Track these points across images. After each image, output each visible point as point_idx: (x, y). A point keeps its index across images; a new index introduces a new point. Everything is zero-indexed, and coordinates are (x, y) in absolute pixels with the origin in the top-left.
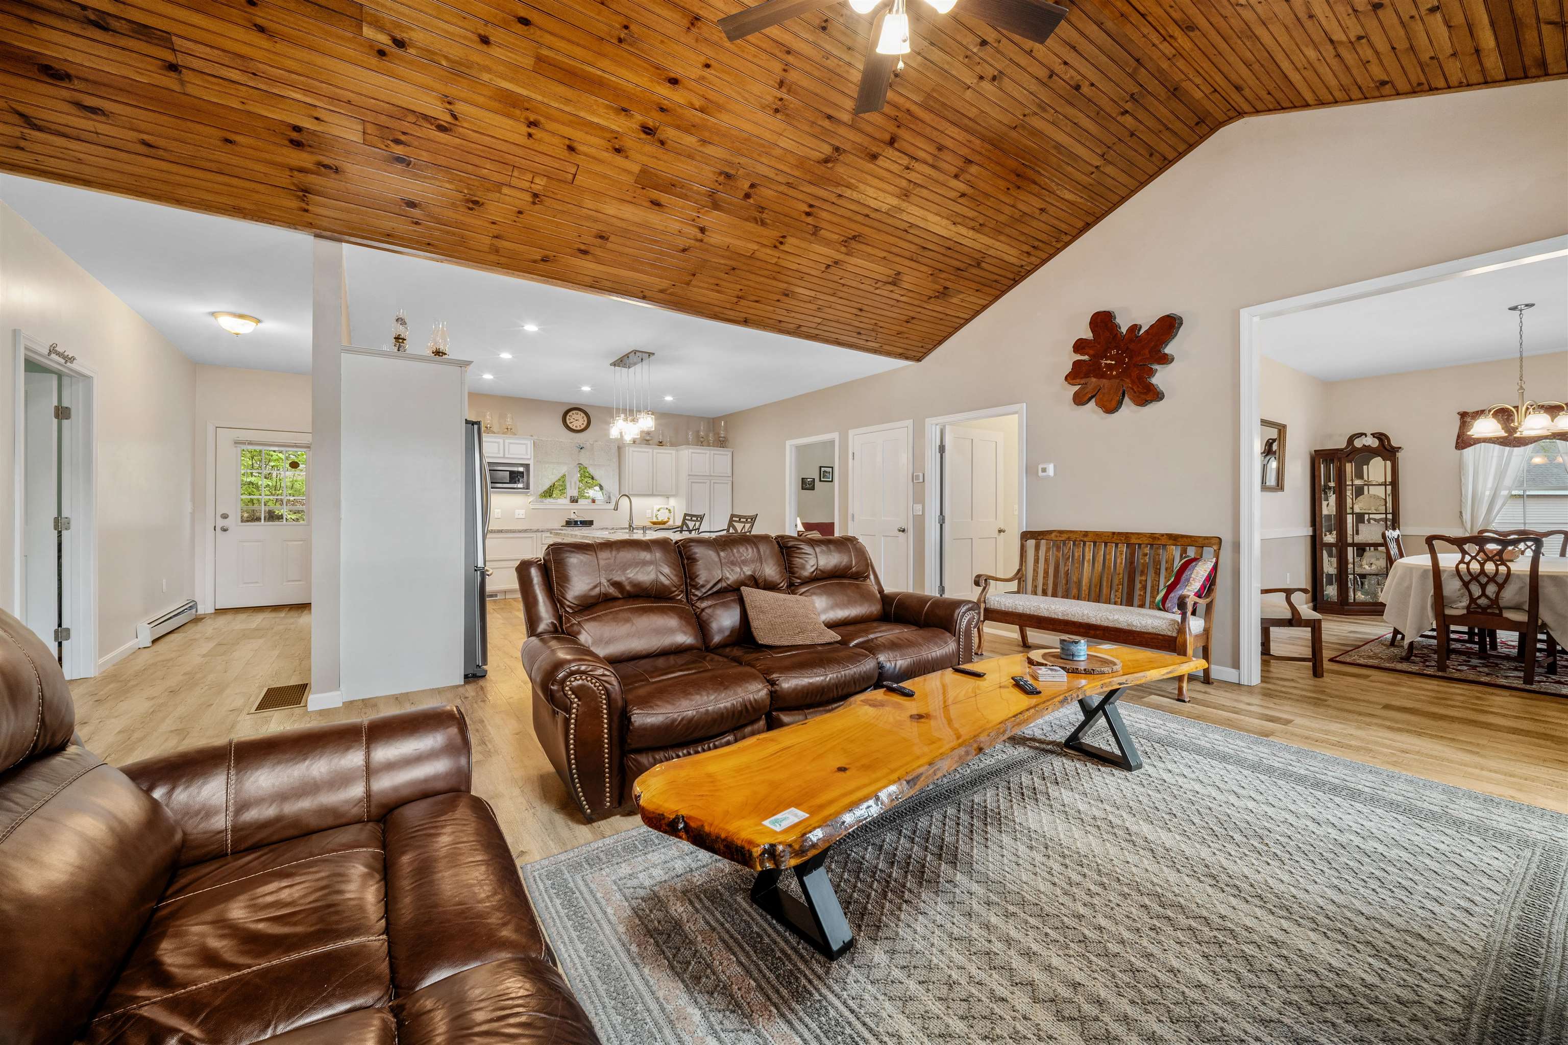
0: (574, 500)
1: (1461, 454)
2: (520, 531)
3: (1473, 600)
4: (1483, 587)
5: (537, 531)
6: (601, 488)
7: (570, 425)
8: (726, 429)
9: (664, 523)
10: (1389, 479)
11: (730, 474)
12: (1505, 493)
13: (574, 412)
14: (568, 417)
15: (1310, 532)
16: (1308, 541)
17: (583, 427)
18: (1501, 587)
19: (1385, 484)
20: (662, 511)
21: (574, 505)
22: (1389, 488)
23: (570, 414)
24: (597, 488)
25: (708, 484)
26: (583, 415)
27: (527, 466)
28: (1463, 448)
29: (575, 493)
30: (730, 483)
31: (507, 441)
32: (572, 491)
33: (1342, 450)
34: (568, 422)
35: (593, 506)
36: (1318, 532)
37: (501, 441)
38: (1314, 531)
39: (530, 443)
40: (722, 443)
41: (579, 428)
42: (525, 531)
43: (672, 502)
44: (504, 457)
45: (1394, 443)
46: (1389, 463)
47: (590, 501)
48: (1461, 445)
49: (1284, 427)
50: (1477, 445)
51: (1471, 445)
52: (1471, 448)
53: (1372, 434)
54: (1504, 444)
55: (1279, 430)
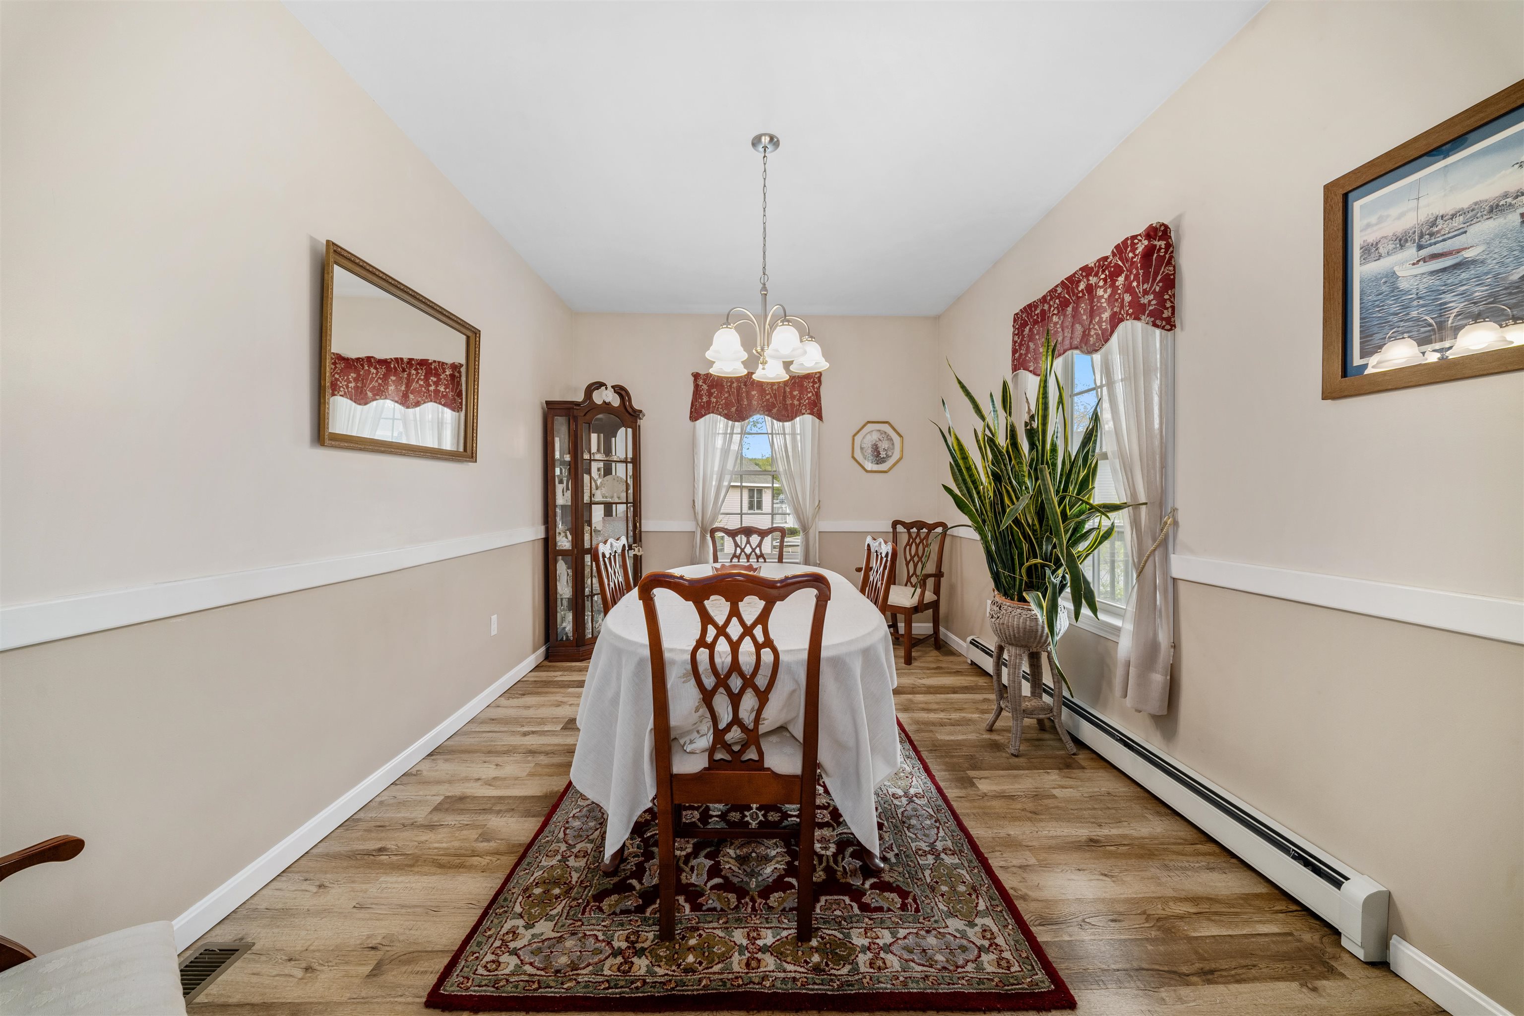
1: (694, 427)
3: (719, 735)
4: (735, 700)
10: (630, 455)
12: (726, 483)
15: (541, 533)
16: (539, 550)
18: (763, 697)
19: (625, 461)
22: (630, 466)
28: (696, 420)
33: (577, 404)
36: (550, 533)
38: (547, 531)
45: (636, 406)
46: (630, 430)
48: (694, 415)
49: (476, 334)
50: (707, 417)
51: (703, 416)
52: (702, 420)
53: (613, 387)
54: (728, 417)
55: (468, 338)
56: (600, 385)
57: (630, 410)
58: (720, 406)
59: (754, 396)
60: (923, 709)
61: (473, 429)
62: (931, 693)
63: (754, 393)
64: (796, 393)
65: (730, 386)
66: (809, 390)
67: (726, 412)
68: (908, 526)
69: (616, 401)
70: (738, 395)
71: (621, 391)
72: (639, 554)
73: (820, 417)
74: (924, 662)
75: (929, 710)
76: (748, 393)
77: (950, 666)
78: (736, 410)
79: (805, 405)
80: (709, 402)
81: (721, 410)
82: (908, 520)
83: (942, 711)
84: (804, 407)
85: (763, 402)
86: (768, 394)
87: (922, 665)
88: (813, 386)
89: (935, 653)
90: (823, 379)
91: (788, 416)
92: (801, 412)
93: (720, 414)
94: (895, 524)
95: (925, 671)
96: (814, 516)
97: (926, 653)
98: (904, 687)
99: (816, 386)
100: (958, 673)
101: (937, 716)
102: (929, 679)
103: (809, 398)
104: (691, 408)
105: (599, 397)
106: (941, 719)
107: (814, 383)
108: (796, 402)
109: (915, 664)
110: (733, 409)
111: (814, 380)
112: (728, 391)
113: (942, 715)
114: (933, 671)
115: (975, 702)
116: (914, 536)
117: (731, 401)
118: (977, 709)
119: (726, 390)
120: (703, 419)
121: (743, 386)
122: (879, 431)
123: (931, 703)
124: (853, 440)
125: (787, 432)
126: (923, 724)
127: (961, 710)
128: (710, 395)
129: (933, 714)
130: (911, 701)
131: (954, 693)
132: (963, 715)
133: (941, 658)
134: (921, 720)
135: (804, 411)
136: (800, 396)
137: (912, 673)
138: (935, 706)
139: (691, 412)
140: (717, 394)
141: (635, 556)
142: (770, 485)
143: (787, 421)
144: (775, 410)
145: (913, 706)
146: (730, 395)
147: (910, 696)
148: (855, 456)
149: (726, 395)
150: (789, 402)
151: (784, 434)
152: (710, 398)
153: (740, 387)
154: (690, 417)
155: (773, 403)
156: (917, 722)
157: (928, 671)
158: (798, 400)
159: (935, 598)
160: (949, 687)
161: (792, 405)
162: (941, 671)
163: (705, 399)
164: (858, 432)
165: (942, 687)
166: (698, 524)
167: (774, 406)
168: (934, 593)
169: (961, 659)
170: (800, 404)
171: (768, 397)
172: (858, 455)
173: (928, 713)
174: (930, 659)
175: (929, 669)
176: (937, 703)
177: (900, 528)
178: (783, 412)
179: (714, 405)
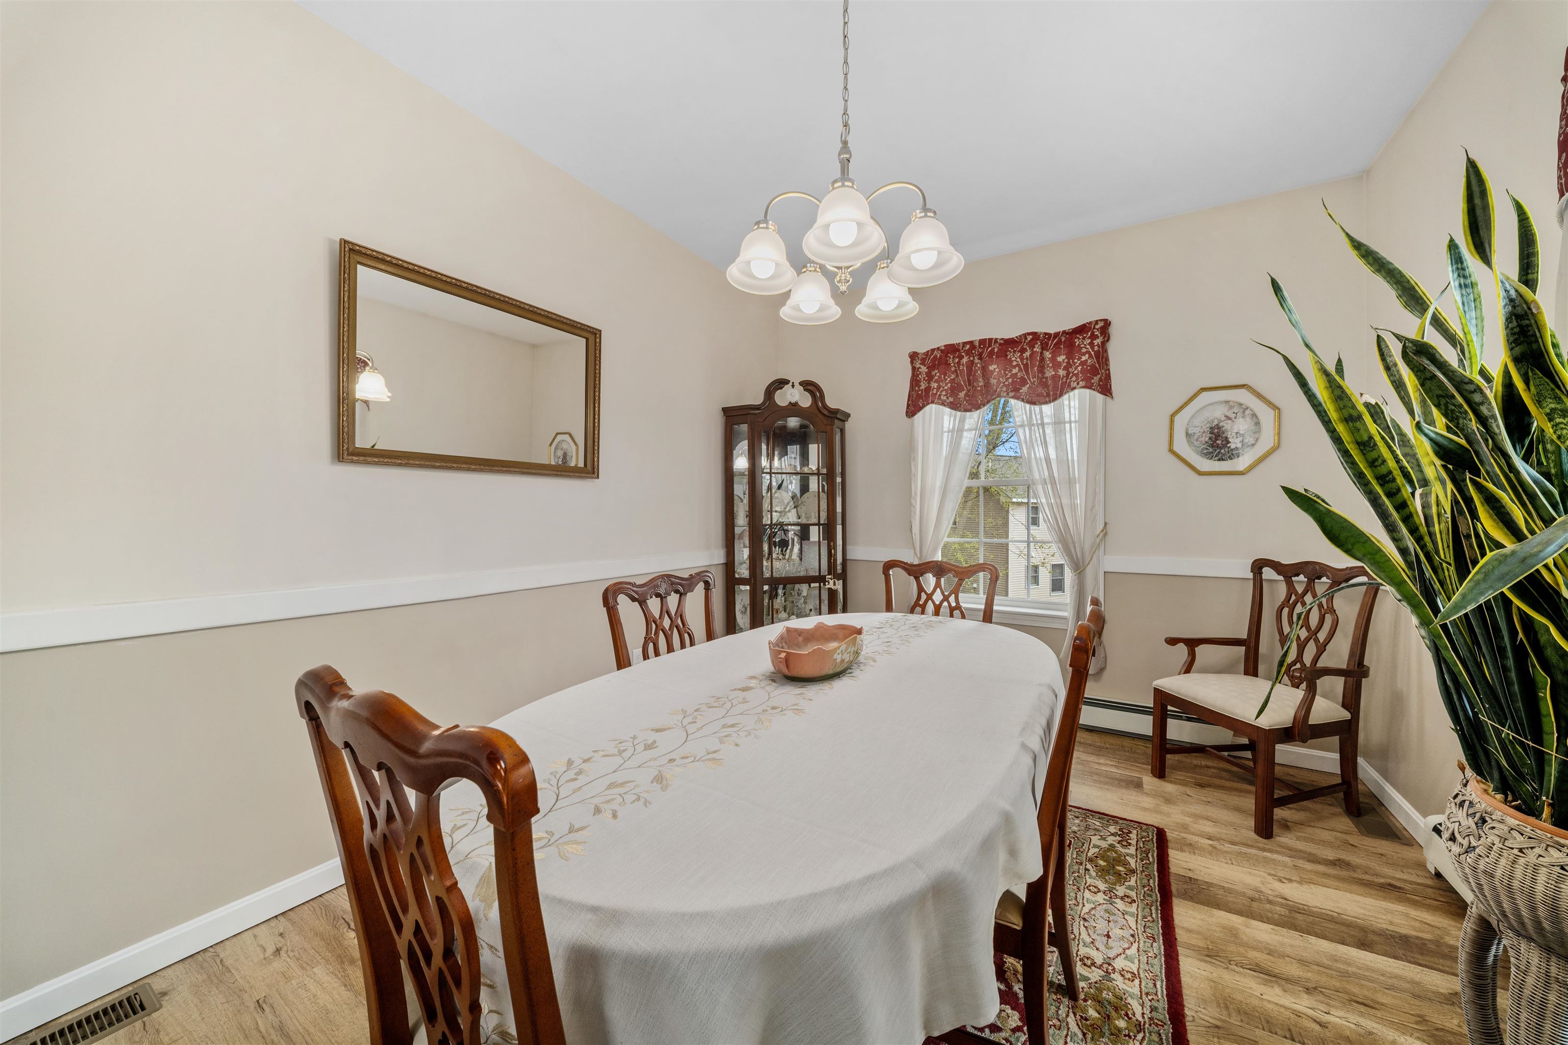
1: (910, 425)
19: (818, 473)
28: (913, 415)
33: (757, 408)
36: (730, 558)
45: (833, 405)
48: (912, 408)
49: (596, 334)
50: (927, 408)
51: (921, 409)
52: (920, 414)
53: (801, 384)
54: (954, 406)
55: (587, 339)
56: (781, 383)
57: (826, 412)
58: (944, 393)
59: (992, 372)
60: (1258, 969)
61: (594, 441)
62: (1294, 927)
63: (991, 368)
64: (1060, 359)
65: (959, 363)
66: (1084, 350)
67: (951, 399)
68: (1288, 571)
69: (806, 401)
70: (969, 374)
71: (810, 387)
72: (833, 587)
73: (1105, 389)
74: (1305, 839)
75: (1270, 976)
76: (984, 369)
77: (1375, 865)
78: (966, 395)
79: (1076, 375)
80: (928, 389)
81: (945, 398)
82: (1287, 560)
83: (1308, 991)
84: (1074, 379)
85: (1007, 380)
86: (1014, 367)
87: (1300, 845)
88: (1091, 344)
89: (1345, 823)
90: (1112, 330)
91: (1048, 395)
92: (1069, 385)
93: (943, 404)
94: (1258, 566)
95: (1301, 863)
96: (1095, 548)
97: (1320, 818)
98: (1229, 891)
99: (1098, 341)
100: (1390, 890)
101: (1287, 1001)
102: (1305, 887)
103: (1083, 363)
104: (909, 400)
105: (783, 398)
106: (1298, 1014)
107: (1093, 337)
108: (1062, 373)
109: (1284, 839)
110: (962, 395)
111: (1093, 334)
112: (956, 371)
113: (1303, 1004)
114: (1321, 868)
115: (1420, 994)
116: (1300, 589)
117: (959, 384)
118: (1422, 1020)
119: (953, 369)
120: (921, 412)
121: (977, 361)
122: (1227, 402)
123: (1283, 956)
124: (1172, 422)
125: (1046, 420)
126: (1239, 1011)
127: (1368, 1005)
128: (930, 378)
129: (1277, 990)
130: (1233, 933)
131: (1363, 945)
132: (1369, 1024)
133: (1356, 839)
134: (1239, 997)
135: (1073, 384)
136: (1068, 363)
137: (1267, 861)
138: (1294, 970)
139: (908, 405)
140: (940, 377)
141: (830, 589)
142: (1025, 500)
143: (1046, 403)
144: (1025, 389)
145: (1232, 948)
146: (957, 376)
147: (1236, 920)
148: (1176, 448)
149: (953, 376)
150: (1049, 373)
151: (1043, 424)
152: (929, 383)
153: (972, 362)
154: (907, 412)
155: (1022, 379)
156: (1225, 1002)
157: (1309, 866)
158: (1066, 368)
159: (1346, 715)
160: (1349, 925)
161: (1055, 377)
162: (1344, 873)
163: (923, 386)
164: (1182, 408)
165: (1332, 920)
166: (915, 553)
167: (1023, 382)
168: (1344, 706)
169: (1408, 853)
170: (1068, 374)
171: (1015, 371)
172: (1181, 445)
173: (1265, 983)
174: (1326, 835)
175: (1313, 859)
176: (1302, 962)
177: (1268, 573)
178: (1040, 390)
179: (935, 391)
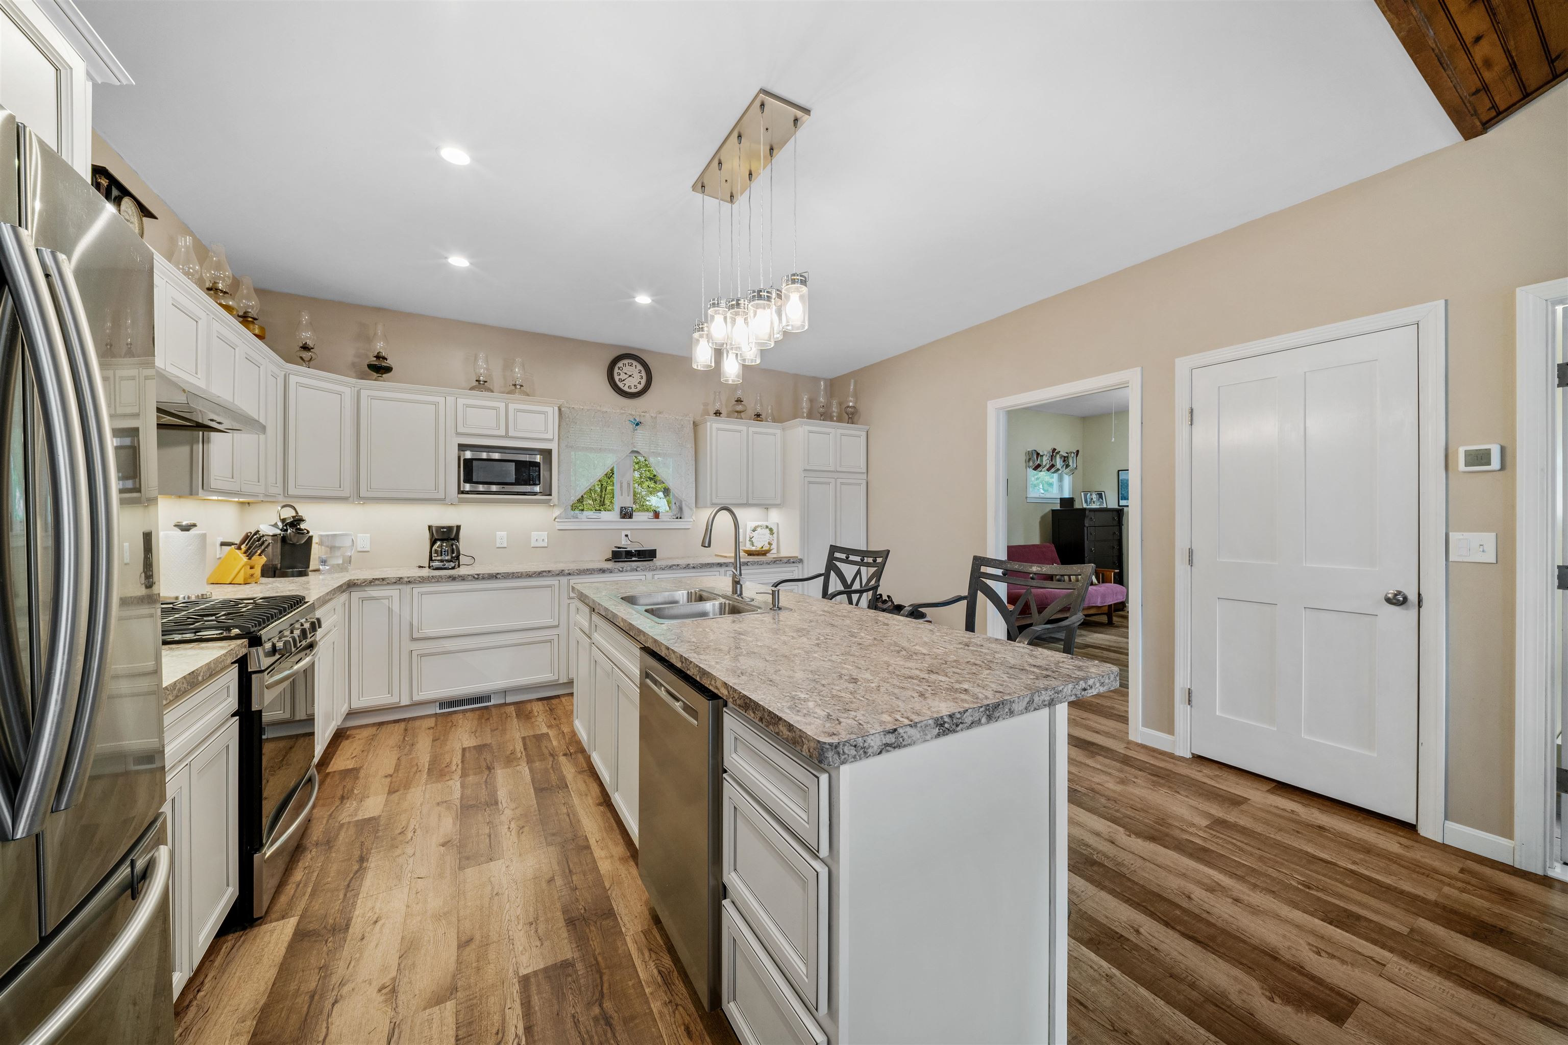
0: (626, 514)
2: (529, 575)
5: (561, 573)
6: (666, 492)
7: (621, 385)
8: (856, 396)
9: (763, 553)
11: (865, 471)
13: (626, 361)
14: (616, 370)
17: (640, 387)
20: (759, 529)
21: (627, 524)
23: (620, 364)
24: (661, 494)
25: (832, 486)
26: (639, 367)
27: (547, 454)
29: (628, 502)
30: (864, 483)
31: (512, 407)
32: (623, 500)
34: (617, 378)
35: (656, 524)
37: (502, 406)
39: (552, 412)
40: (851, 416)
41: (633, 390)
42: (540, 574)
43: (775, 517)
44: (507, 436)
47: (651, 514)
